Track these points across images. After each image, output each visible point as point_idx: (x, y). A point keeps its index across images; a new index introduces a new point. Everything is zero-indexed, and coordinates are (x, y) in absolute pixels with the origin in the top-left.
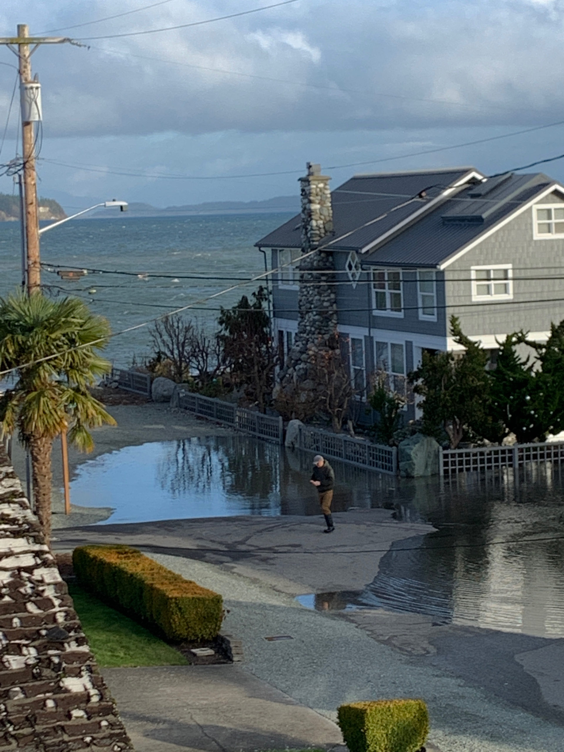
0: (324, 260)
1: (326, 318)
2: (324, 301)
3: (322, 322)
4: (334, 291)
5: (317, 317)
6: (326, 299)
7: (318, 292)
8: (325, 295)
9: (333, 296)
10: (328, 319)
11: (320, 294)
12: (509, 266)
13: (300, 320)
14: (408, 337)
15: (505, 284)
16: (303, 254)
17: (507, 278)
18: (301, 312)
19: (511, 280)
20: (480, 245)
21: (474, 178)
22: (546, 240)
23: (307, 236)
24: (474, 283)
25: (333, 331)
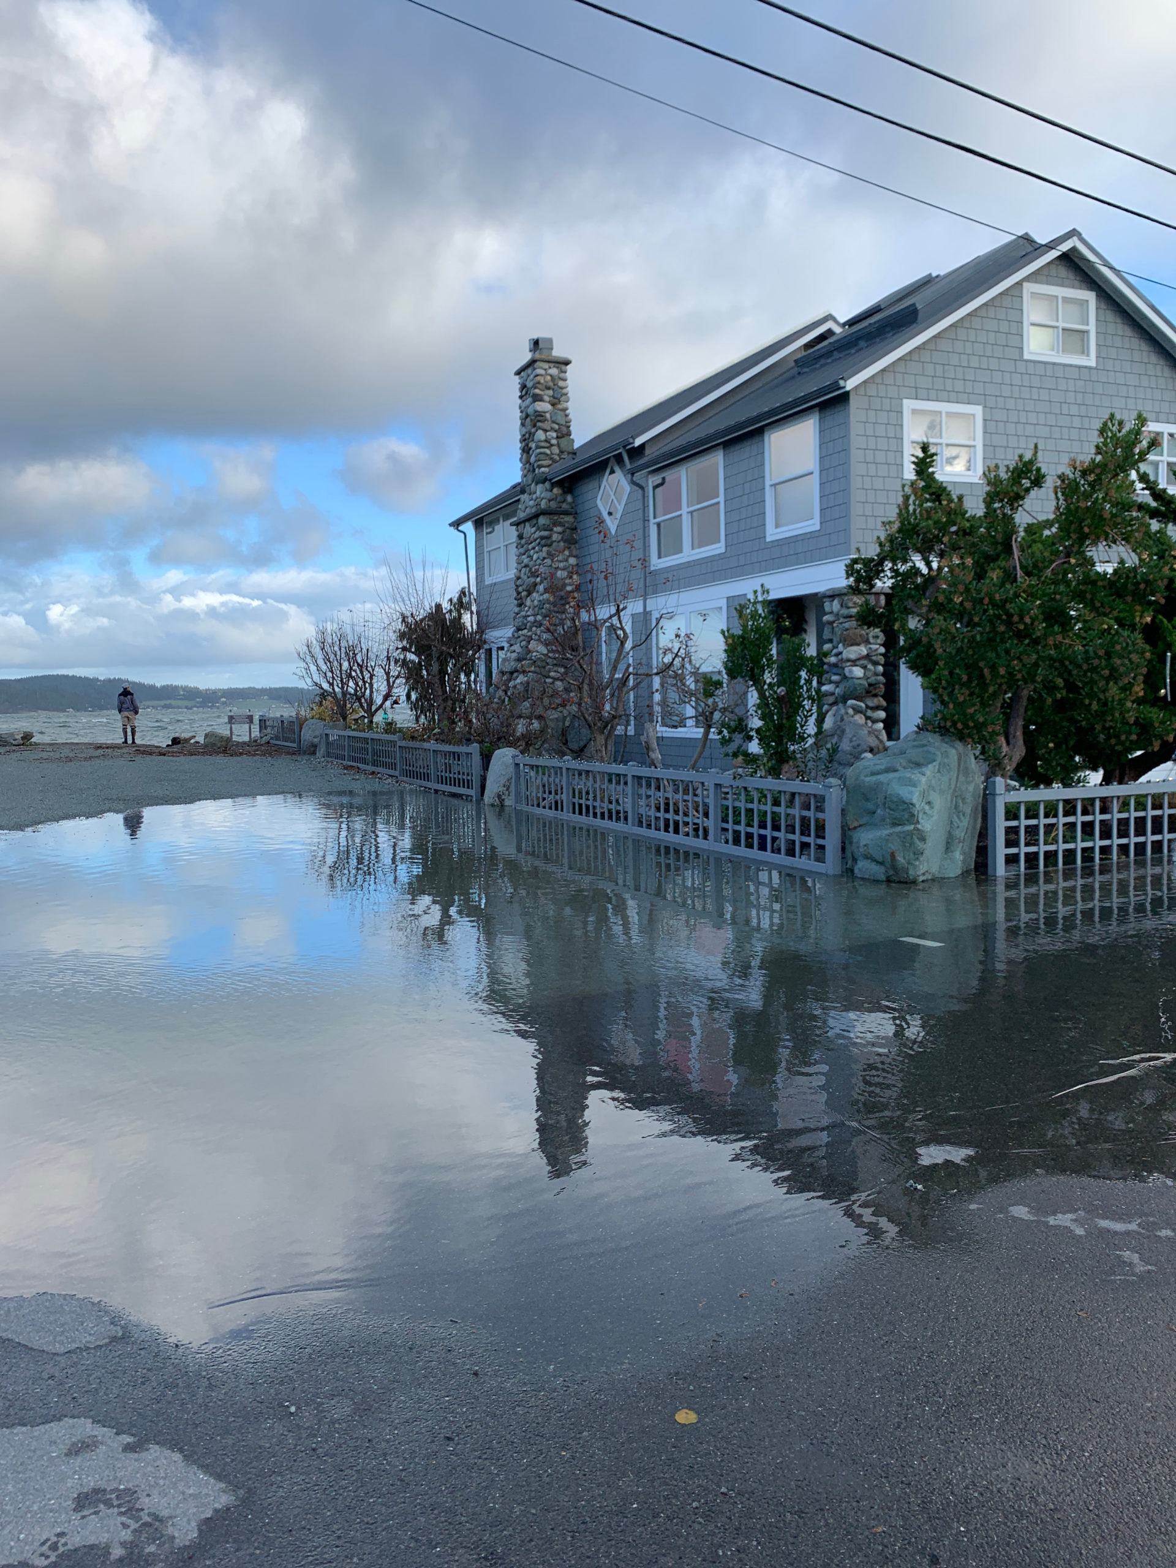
0: (559, 499)
1: (562, 598)
2: (557, 568)
3: (554, 604)
4: (574, 553)
5: (546, 596)
6: (561, 565)
7: (549, 553)
8: (560, 558)
9: (572, 561)
10: (564, 600)
11: (550, 555)
12: (975, 410)
13: (516, 610)
14: (735, 588)
15: (967, 450)
16: (522, 498)
17: (971, 436)
18: (519, 596)
19: (978, 442)
20: (924, 349)
21: (829, 331)
22: (1045, 364)
23: (530, 463)
24: (909, 439)
25: (574, 621)
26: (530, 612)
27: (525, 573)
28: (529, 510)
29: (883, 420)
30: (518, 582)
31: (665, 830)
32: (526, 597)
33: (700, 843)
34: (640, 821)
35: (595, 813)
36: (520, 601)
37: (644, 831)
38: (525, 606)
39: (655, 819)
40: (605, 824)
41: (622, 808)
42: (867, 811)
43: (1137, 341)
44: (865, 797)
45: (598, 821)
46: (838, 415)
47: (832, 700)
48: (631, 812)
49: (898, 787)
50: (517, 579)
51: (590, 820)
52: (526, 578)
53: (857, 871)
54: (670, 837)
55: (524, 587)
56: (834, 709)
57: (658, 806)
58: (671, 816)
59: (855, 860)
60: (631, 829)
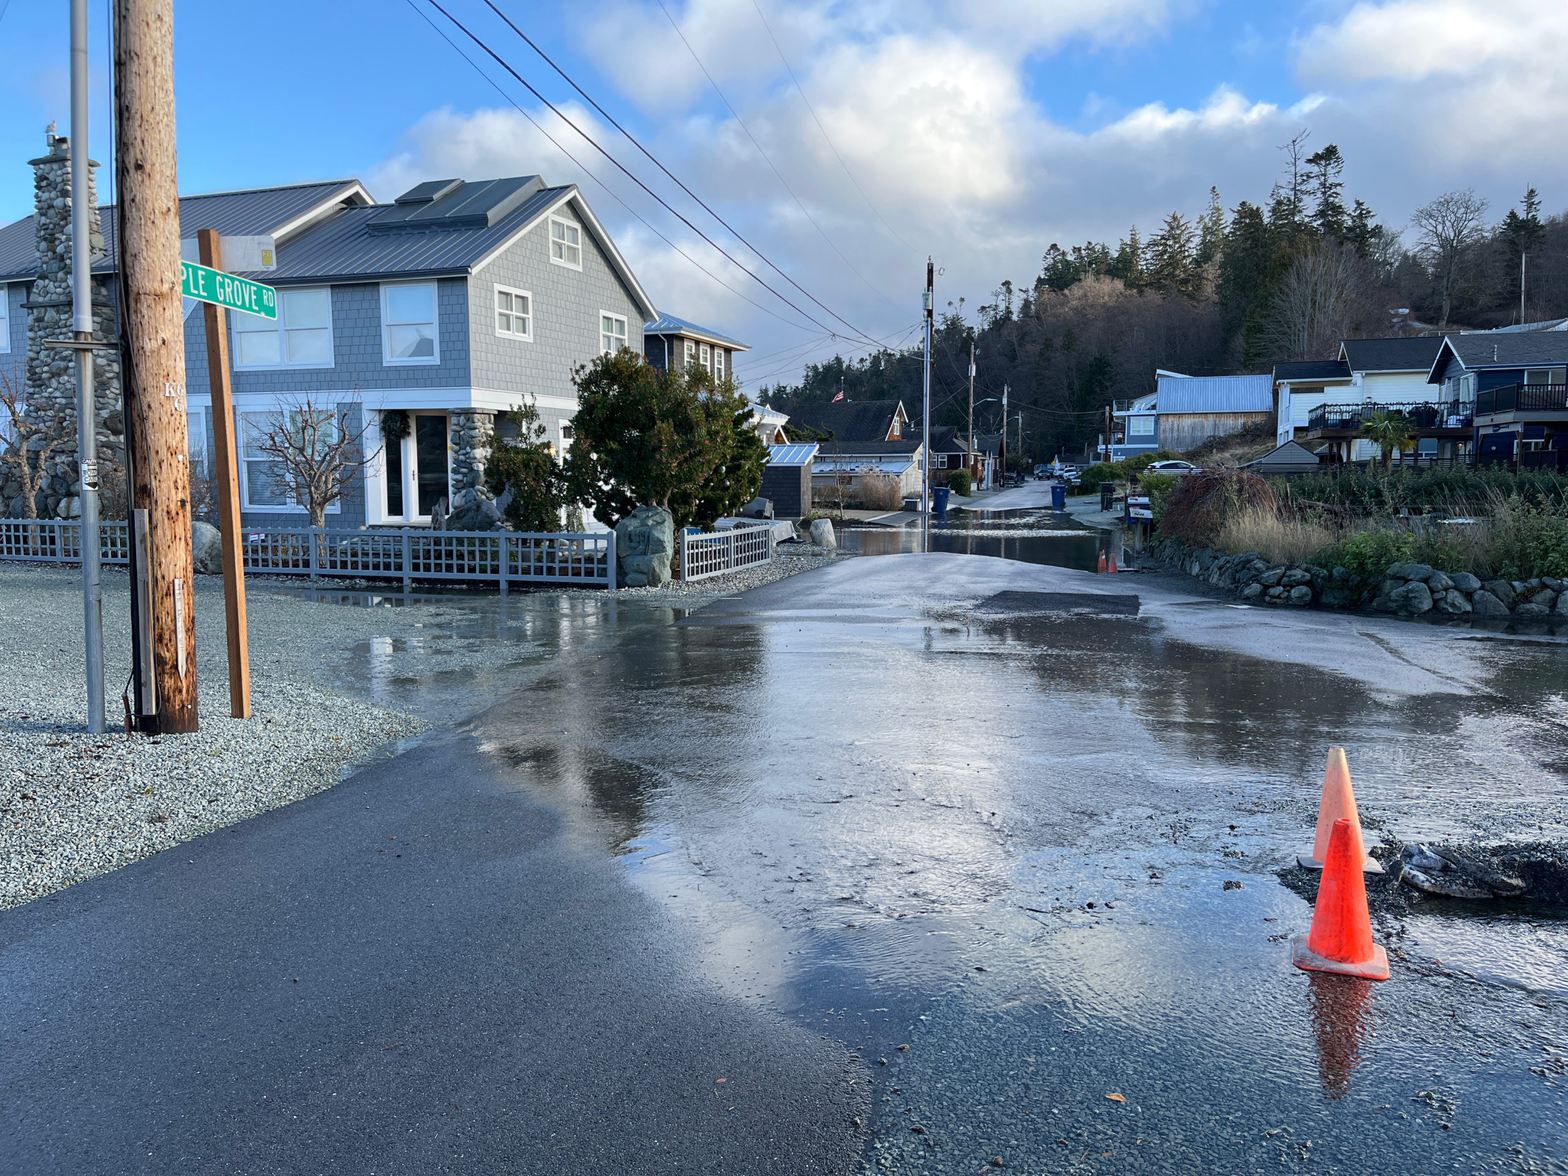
2: (97, 356)
6: (101, 353)
12: (528, 294)
13: (31, 390)
14: (348, 397)
15: (524, 320)
16: (40, 283)
17: (525, 311)
18: (37, 376)
19: (530, 315)
20: (507, 251)
21: (357, 193)
22: (559, 267)
23: (54, 252)
24: (497, 310)
25: (114, 406)
26: (58, 394)
27: (48, 356)
28: (54, 297)
29: (483, 295)
30: (35, 363)
31: (447, 571)
32: (50, 378)
33: (489, 576)
34: (416, 567)
35: (355, 566)
36: (39, 382)
37: (422, 574)
38: (48, 387)
39: (436, 564)
40: (371, 572)
41: (392, 560)
42: (631, 548)
43: (599, 258)
44: (631, 541)
45: (360, 572)
46: (457, 288)
47: (461, 485)
48: (407, 561)
49: (656, 533)
50: (32, 360)
51: (349, 571)
52: (49, 360)
53: (628, 579)
54: (455, 575)
55: (46, 369)
56: (464, 492)
57: (438, 556)
58: (455, 562)
59: (626, 574)
60: (407, 573)
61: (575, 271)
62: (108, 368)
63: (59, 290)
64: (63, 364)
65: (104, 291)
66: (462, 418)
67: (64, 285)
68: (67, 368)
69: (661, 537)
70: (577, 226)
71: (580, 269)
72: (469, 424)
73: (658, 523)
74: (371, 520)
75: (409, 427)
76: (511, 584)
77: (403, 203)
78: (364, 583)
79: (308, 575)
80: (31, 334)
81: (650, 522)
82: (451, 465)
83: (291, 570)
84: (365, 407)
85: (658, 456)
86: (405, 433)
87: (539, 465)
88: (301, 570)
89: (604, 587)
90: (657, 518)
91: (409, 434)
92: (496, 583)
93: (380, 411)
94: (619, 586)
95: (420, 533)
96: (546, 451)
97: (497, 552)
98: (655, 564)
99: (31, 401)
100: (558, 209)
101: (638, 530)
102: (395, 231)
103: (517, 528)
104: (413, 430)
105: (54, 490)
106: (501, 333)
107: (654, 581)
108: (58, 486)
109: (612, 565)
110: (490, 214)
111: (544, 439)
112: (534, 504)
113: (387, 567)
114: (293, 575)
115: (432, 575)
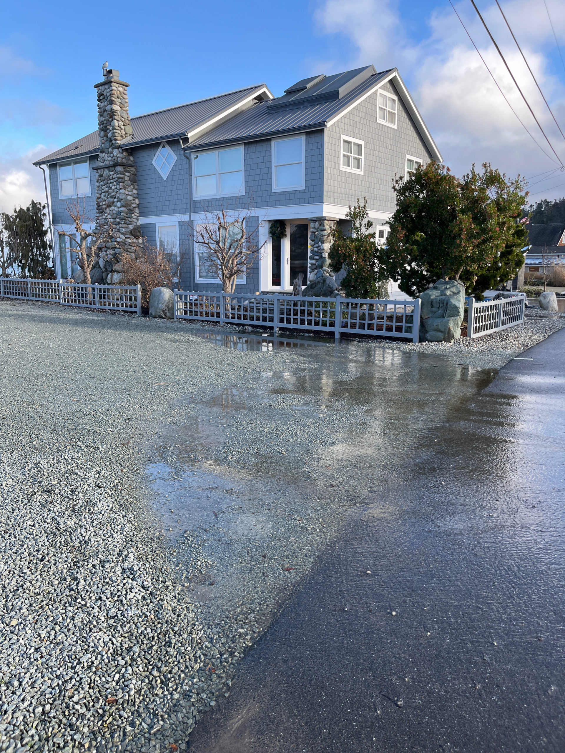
0: (127, 158)
1: (130, 210)
4: (135, 187)
6: (130, 193)
7: (123, 186)
8: (129, 189)
9: (135, 191)
12: (362, 143)
13: (98, 215)
14: (252, 213)
15: (358, 160)
16: (101, 155)
17: (360, 154)
18: (100, 207)
19: (363, 157)
20: (350, 113)
21: (264, 92)
22: (383, 125)
23: (107, 137)
24: (342, 152)
25: (136, 223)
26: (109, 216)
27: (105, 196)
28: (107, 162)
29: (334, 143)
30: (99, 200)
31: (301, 324)
32: (106, 208)
33: (328, 329)
34: (282, 320)
35: (245, 318)
36: (101, 210)
37: (285, 325)
38: (105, 213)
39: (294, 319)
40: (255, 322)
41: (267, 315)
42: (432, 312)
43: (407, 120)
44: (432, 306)
45: (249, 322)
46: (317, 138)
47: (314, 267)
48: (276, 316)
49: (453, 301)
50: (98, 198)
51: (242, 321)
52: (106, 198)
53: (428, 336)
54: (306, 327)
55: (104, 203)
56: (316, 271)
57: (296, 314)
58: (306, 317)
59: (427, 332)
60: (276, 324)
61: (392, 129)
62: (133, 202)
63: (109, 158)
64: (111, 200)
65: (132, 158)
66: (317, 223)
67: (112, 155)
68: (114, 202)
69: (457, 305)
70: (395, 98)
71: (395, 127)
72: (321, 227)
73: (455, 294)
74: (263, 289)
75: (285, 231)
76: (343, 335)
77: (289, 92)
78: (250, 329)
79: (219, 322)
80: (97, 184)
81: (448, 293)
82: (309, 254)
83: (210, 318)
84: (260, 219)
85: (458, 242)
86: (283, 235)
87: (366, 250)
88: (215, 319)
89: (409, 340)
90: (454, 290)
91: (286, 235)
92: (332, 334)
93: (269, 221)
94: (421, 340)
95: (286, 298)
96: (372, 240)
97: (334, 311)
98: (451, 325)
99: (98, 221)
100: (383, 85)
101: (439, 298)
102: (283, 109)
103: (348, 295)
104: (288, 232)
105: (106, 269)
106: (344, 168)
107: (448, 337)
108: (107, 267)
109: (416, 325)
110: (341, 90)
111: (371, 231)
112: (362, 278)
113: (264, 319)
114: (211, 322)
115: (292, 326)
